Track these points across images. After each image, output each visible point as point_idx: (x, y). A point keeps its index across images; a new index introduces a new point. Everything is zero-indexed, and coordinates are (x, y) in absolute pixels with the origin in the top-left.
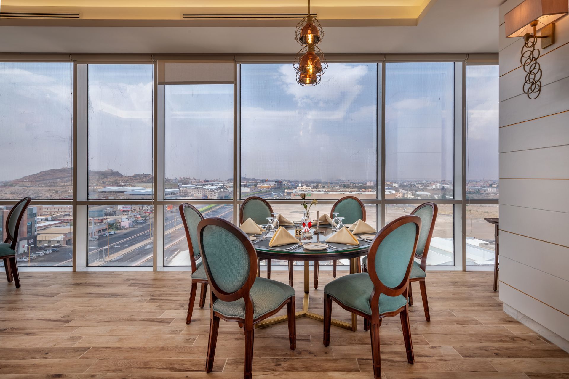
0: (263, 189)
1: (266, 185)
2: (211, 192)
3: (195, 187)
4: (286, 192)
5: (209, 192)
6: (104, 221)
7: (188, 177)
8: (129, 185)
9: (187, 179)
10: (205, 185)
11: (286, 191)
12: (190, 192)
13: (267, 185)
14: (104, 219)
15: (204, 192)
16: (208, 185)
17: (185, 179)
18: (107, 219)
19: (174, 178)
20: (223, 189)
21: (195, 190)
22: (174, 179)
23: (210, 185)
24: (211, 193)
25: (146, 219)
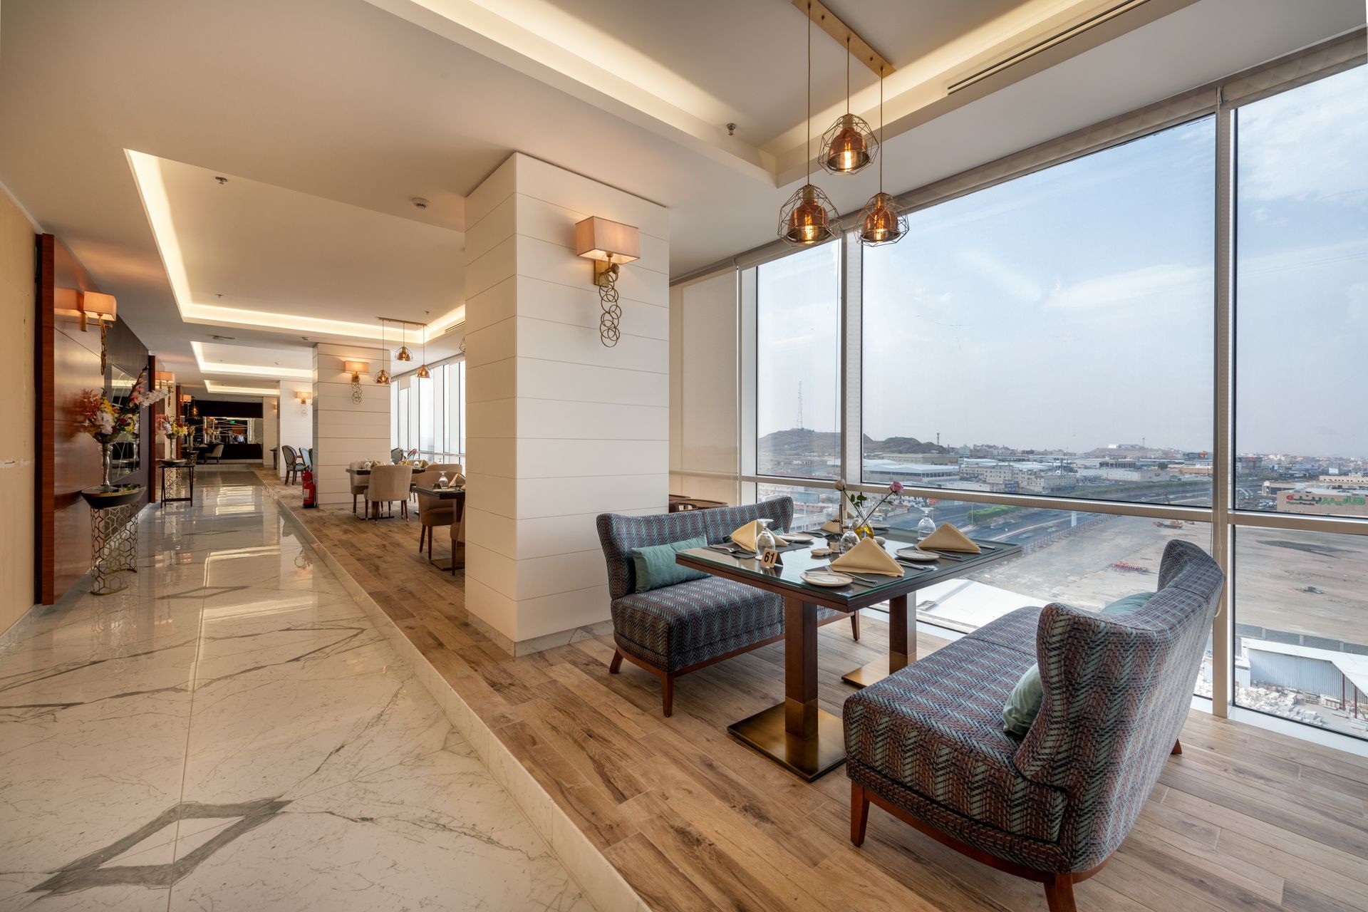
0: (1187, 476)
1: (1198, 466)
2: (1028, 476)
3: (995, 464)
4: (1268, 487)
5: (1023, 476)
6: (825, 511)
7: (992, 445)
8: (877, 456)
9: (990, 447)
10: (1023, 460)
11: (1267, 484)
12: (983, 474)
13: (1201, 467)
14: (824, 507)
15: (1012, 475)
16: (1028, 460)
17: (984, 447)
18: (829, 507)
19: (962, 446)
20: (1060, 472)
21: (993, 470)
22: (961, 448)
23: (1035, 461)
24: (1029, 479)
25: (888, 515)
